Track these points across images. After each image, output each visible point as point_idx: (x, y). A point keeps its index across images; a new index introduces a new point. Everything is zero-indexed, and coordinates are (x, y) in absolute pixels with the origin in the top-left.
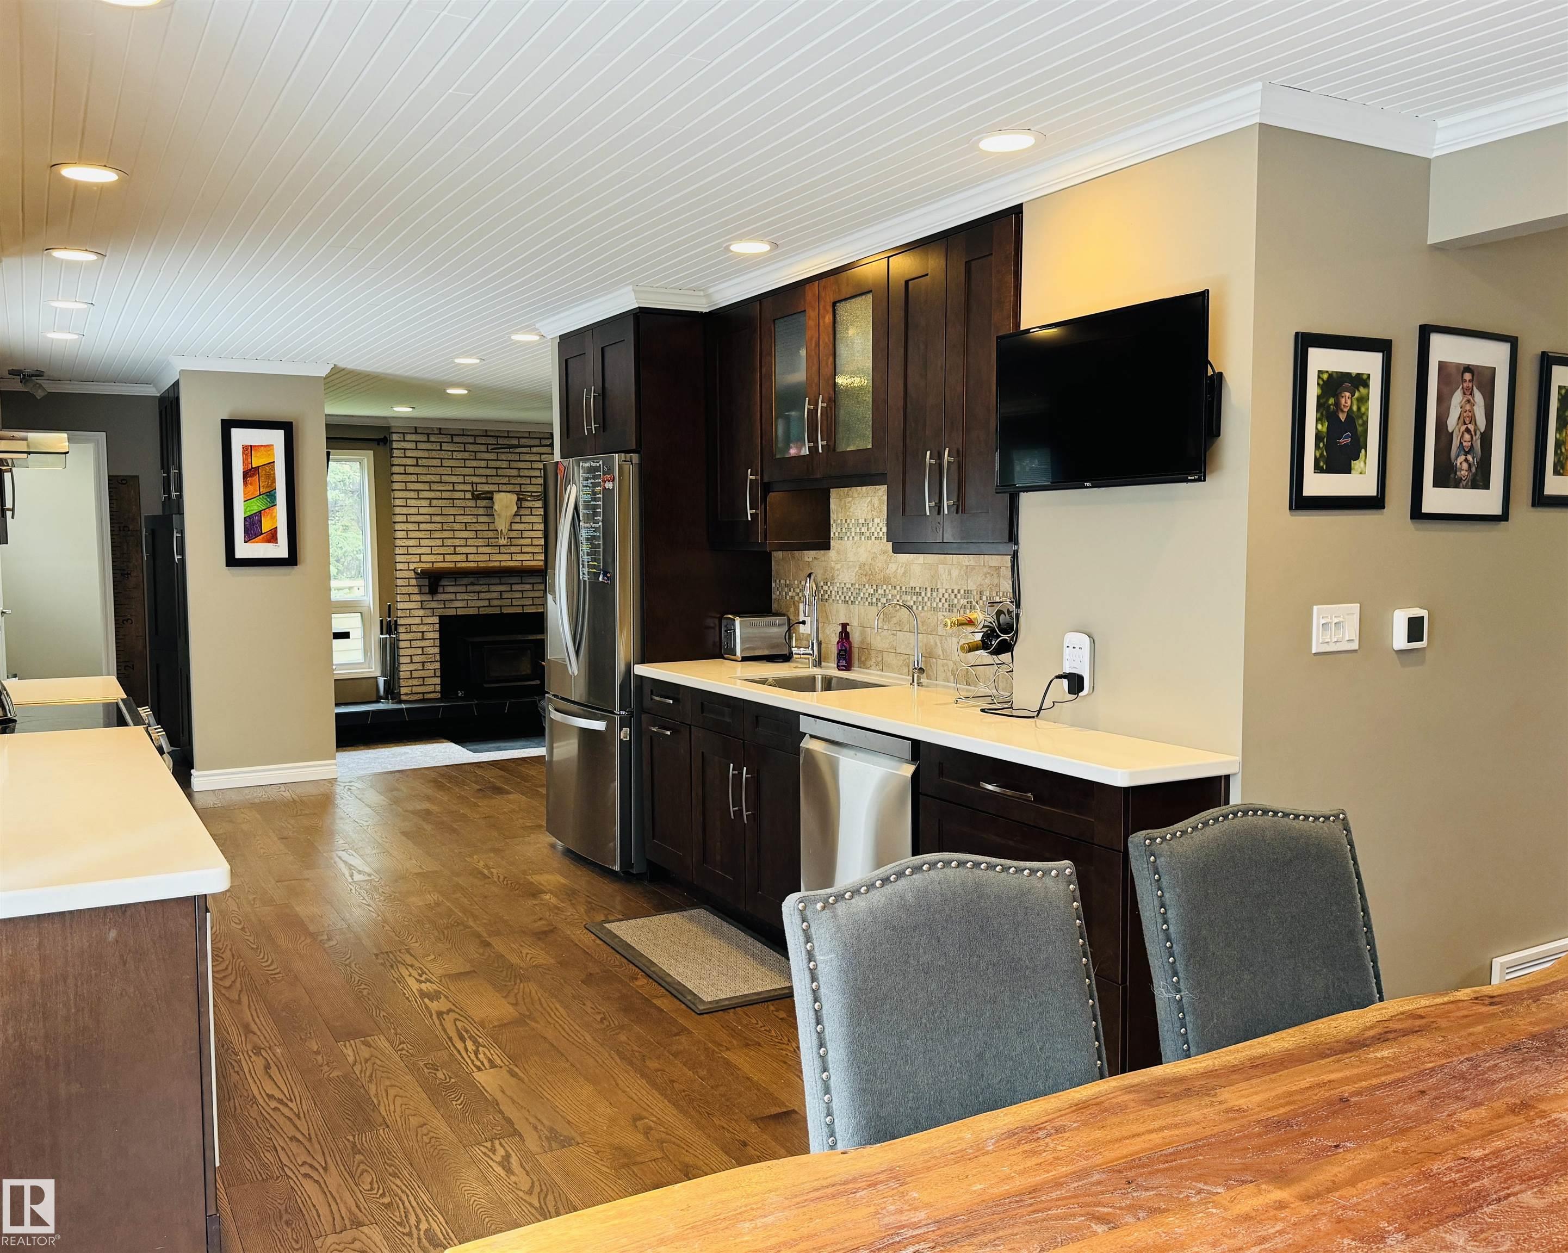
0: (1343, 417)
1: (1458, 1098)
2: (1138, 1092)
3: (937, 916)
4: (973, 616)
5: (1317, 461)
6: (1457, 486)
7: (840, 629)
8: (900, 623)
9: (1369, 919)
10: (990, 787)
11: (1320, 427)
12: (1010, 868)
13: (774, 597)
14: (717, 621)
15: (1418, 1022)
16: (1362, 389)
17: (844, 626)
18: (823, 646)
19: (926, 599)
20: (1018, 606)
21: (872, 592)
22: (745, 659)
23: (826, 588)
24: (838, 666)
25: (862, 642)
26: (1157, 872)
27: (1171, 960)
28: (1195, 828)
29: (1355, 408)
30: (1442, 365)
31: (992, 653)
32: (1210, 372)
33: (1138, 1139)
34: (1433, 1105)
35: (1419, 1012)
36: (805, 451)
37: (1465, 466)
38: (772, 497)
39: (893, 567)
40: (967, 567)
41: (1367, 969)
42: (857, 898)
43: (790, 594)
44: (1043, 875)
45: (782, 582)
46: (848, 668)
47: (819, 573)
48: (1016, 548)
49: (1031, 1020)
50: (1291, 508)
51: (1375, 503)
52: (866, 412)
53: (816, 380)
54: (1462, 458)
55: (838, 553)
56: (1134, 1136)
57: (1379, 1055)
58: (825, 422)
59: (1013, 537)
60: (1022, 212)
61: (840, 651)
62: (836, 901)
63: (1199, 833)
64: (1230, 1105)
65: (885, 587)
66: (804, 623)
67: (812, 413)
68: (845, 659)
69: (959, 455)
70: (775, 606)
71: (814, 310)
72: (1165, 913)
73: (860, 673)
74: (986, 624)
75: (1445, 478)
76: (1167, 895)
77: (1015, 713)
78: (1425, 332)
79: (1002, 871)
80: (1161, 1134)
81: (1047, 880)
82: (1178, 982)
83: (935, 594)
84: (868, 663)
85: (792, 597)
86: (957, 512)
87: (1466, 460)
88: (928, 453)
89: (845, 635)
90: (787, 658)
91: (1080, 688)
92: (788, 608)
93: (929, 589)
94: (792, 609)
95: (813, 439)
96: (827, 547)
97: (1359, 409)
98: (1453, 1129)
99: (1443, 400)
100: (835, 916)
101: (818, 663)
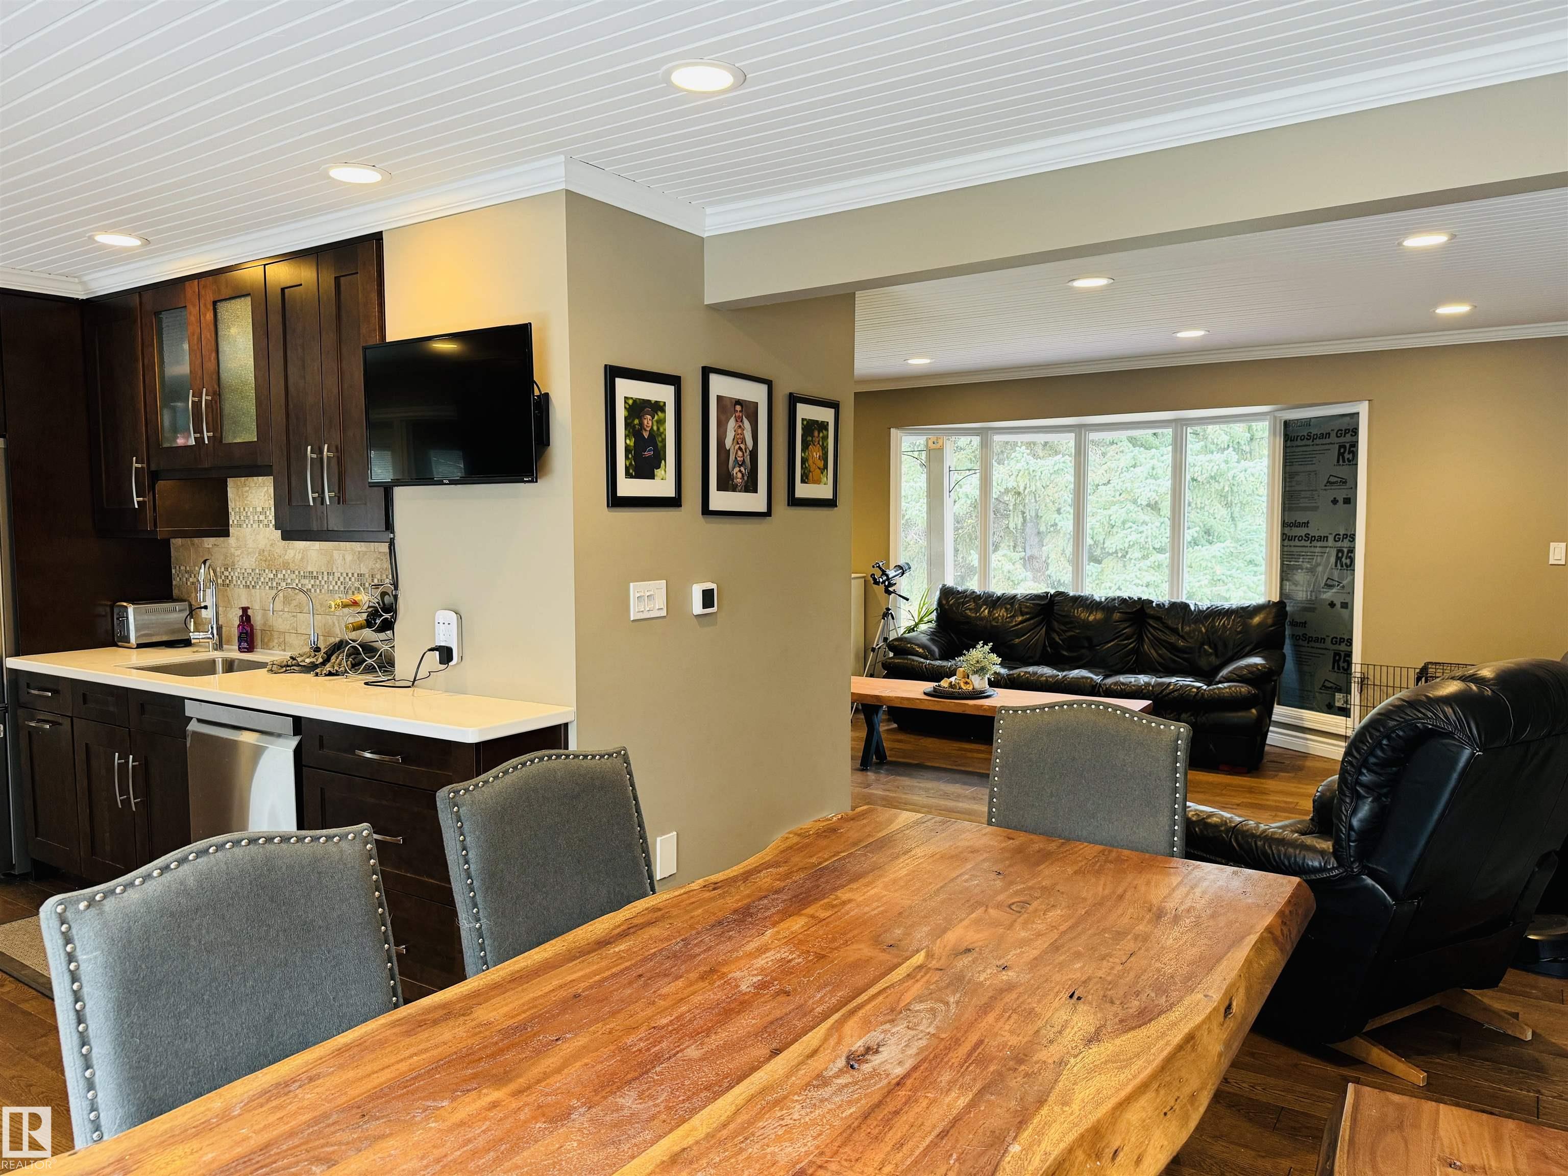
0: (646, 435)
1: (666, 975)
2: (401, 1025)
3: (222, 895)
4: (358, 597)
5: (627, 469)
6: (734, 490)
7: (240, 613)
8: (299, 605)
9: (645, 832)
10: (369, 755)
12: (305, 838)
13: (174, 583)
14: (108, 609)
15: (656, 915)
16: (660, 413)
17: (245, 610)
18: (224, 629)
19: (323, 583)
20: (396, 588)
21: (272, 576)
22: (140, 646)
23: (226, 573)
24: (239, 648)
25: (265, 624)
26: (459, 820)
27: (472, 894)
28: (496, 777)
29: (655, 428)
30: (719, 398)
31: (376, 631)
32: (537, 393)
33: (386, 1071)
34: (646, 985)
35: (660, 906)
36: (192, 442)
37: (739, 475)
38: (161, 485)
39: (290, 554)
40: (359, 552)
41: (641, 873)
42: (130, 891)
43: (191, 580)
44: (340, 840)
45: (182, 568)
46: (250, 649)
47: (218, 560)
48: (392, 536)
49: (324, 974)
50: (608, 506)
51: (674, 502)
52: (249, 406)
53: (200, 373)
54: (737, 469)
55: (238, 539)
56: (383, 1069)
57: (617, 950)
58: (210, 415)
59: (389, 526)
60: (382, 239)
61: (241, 634)
62: (105, 897)
63: (499, 781)
64: (478, 1021)
65: (284, 572)
66: (206, 607)
67: (197, 405)
68: (246, 641)
69: (340, 453)
70: (175, 592)
71: (194, 306)
72: (467, 855)
73: (263, 654)
74: (371, 604)
75: (726, 484)
76: (468, 839)
77: (398, 684)
78: (706, 372)
79: (297, 842)
80: (411, 1061)
81: (343, 844)
82: (478, 912)
83: (331, 578)
84: (271, 645)
85: (193, 583)
86: (339, 503)
87: (740, 471)
88: (309, 448)
89: (246, 617)
90: (187, 643)
91: (450, 658)
92: (189, 593)
93: (325, 574)
94: (193, 595)
95: (198, 430)
96: (226, 534)
97: (658, 429)
98: (654, 1003)
99: (721, 425)
100: (102, 913)
101: (219, 646)
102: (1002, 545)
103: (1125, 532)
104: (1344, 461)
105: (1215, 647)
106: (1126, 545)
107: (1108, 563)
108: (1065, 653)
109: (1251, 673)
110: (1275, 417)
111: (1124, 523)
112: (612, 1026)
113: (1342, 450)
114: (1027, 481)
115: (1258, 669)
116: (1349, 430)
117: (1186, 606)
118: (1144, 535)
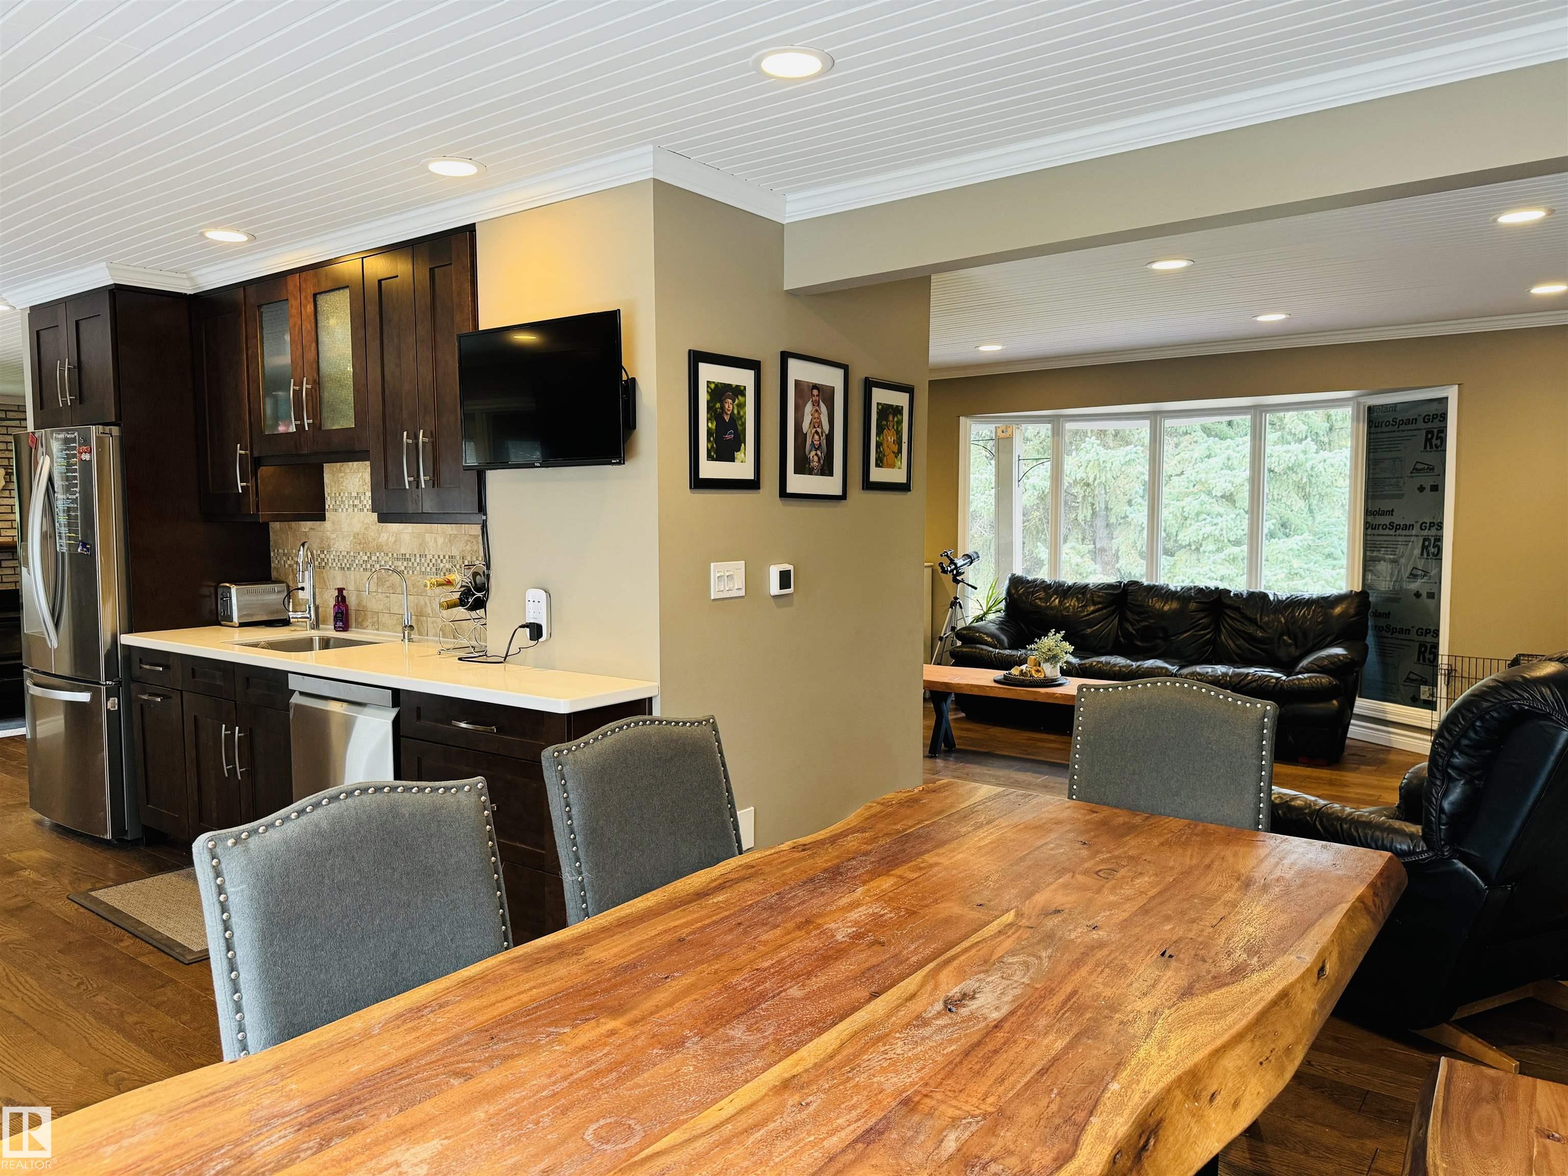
0: (727, 418)
1: (763, 924)
2: (520, 962)
3: (352, 838)
4: (451, 577)
5: (709, 451)
6: (810, 474)
7: (336, 593)
8: (393, 586)
9: (732, 798)
10: (463, 725)
11: (710, 425)
12: (425, 788)
13: (273, 565)
14: (212, 590)
15: (750, 871)
16: (740, 397)
17: (340, 590)
18: (320, 610)
19: (415, 564)
20: (488, 568)
21: (366, 558)
22: (242, 625)
23: (322, 556)
24: (335, 628)
25: (359, 604)
26: (563, 778)
27: (574, 849)
28: (596, 739)
29: (736, 412)
30: (798, 383)
31: (468, 609)
32: (624, 378)
33: (509, 1001)
34: (745, 932)
35: (753, 863)
36: (293, 429)
37: (816, 458)
38: (264, 471)
39: (384, 537)
40: (450, 535)
41: (730, 836)
42: (271, 831)
43: (289, 562)
44: (457, 792)
45: (281, 551)
46: (345, 629)
47: (314, 543)
48: (484, 518)
49: (443, 917)
50: (691, 488)
51: (752, 485)
52: (348, 394)
53: (301, 363)
54: (813, 453)
55: (333, 523)
56: (506, 999)
57: (715, 901)
58: (310, 403)
59: (482, 508)
60: (475, 231)
61: (337, 613)
62: (249, 836)
63: (598, 743)
64: (592, 959)
65: (378, 554)
66: (303, 589)
67: (297, 394)
68: (341, 621)
69: (433, 436)
70: (274, 574)
71: (296, 299)
72: (570, 811)
73: (358, 633)
74: (464, 584)
76: (571, 796)
77: (489, 660)
78: (785, 356)
79: (418, 792)
80: (530, 993)
81: (459, 795)
82: (580, 866)
83: (423, 560)
84: (365, 624)
85: (290, 566)
86: (433, 487)
87: (816, 454)
88: (405, 433)
89: (341, 598)
90: (286, 623)
91: (540, 635)
92: (287, 575)
93: (418, 556)
94: (291, 577)
95: (298, 417)
96: (322, 518)
98: (754, 948)
99: (799, 409)
100: (247, 850)
101: (316, 626)
102: (1070, 538)
103: (1198, 524)
104: (1431, 447)
105: (1294, 638)
106: (1200, 538)
107: (1181, 555)
108: (1139, 643)
109: (1332, 663)
110: (1359, 404)
111: (1198, 514)
112: (716, 967)
113: (1430, 436)
114: (1096, 472)
115: (1340, 660)
116: (1437, 415)
117: (1265, 596)
118: (1219, 527)
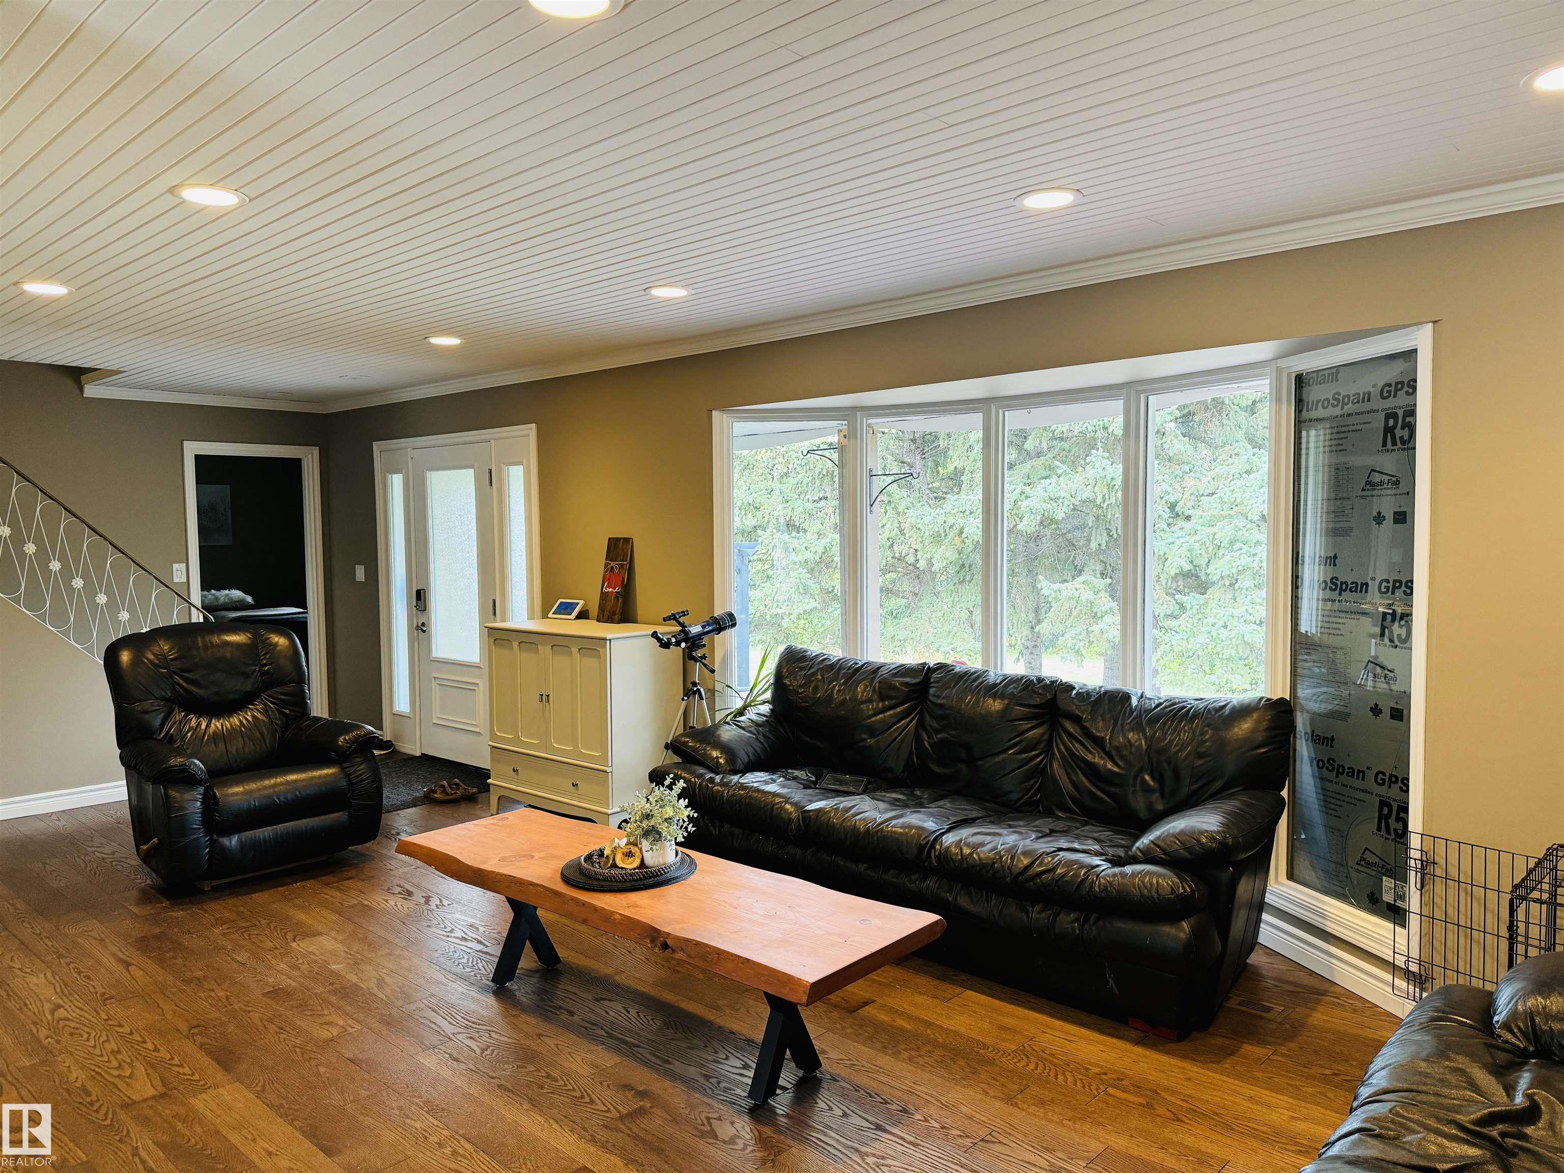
102: (1086, 569)
103: (1232, 554)
104: (1394, 443)
106: (1234, 571)
107: (1214, 593)
109: (1186, 849)
110: (1279, 370)
111: (1232, 543)
113: (1391, 422)
114: (1105, 491)
115: (1198, 841)
116: (1402, 383)
118: (1257, 558)
